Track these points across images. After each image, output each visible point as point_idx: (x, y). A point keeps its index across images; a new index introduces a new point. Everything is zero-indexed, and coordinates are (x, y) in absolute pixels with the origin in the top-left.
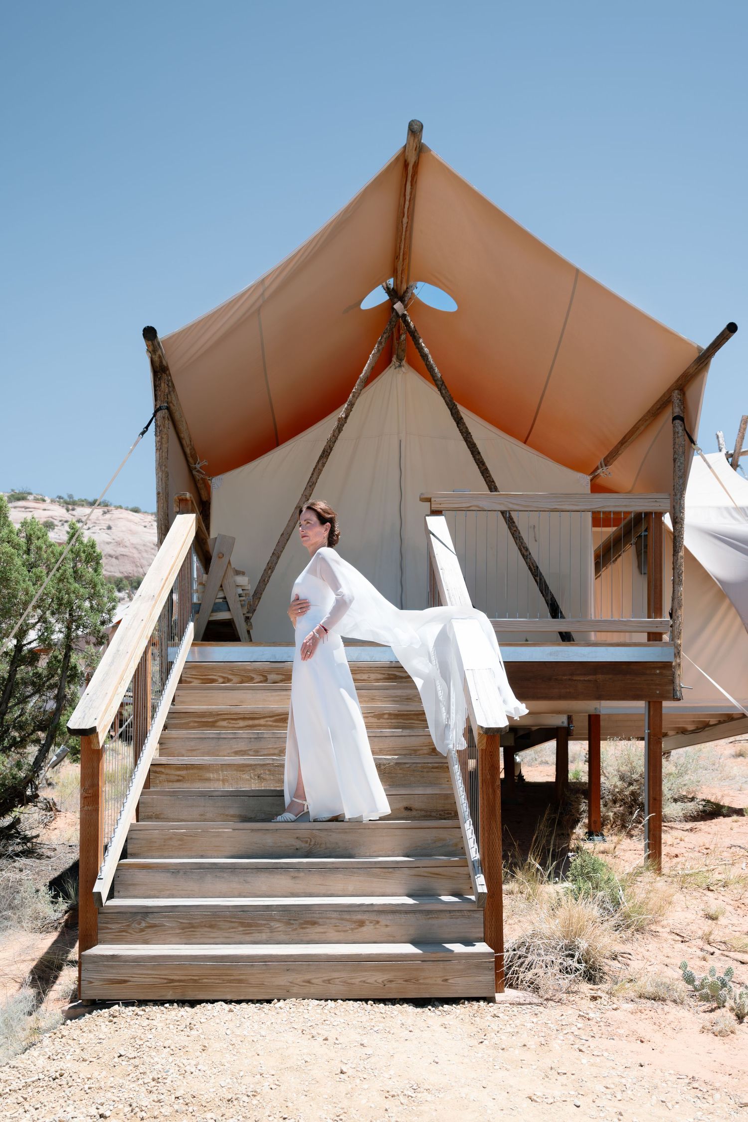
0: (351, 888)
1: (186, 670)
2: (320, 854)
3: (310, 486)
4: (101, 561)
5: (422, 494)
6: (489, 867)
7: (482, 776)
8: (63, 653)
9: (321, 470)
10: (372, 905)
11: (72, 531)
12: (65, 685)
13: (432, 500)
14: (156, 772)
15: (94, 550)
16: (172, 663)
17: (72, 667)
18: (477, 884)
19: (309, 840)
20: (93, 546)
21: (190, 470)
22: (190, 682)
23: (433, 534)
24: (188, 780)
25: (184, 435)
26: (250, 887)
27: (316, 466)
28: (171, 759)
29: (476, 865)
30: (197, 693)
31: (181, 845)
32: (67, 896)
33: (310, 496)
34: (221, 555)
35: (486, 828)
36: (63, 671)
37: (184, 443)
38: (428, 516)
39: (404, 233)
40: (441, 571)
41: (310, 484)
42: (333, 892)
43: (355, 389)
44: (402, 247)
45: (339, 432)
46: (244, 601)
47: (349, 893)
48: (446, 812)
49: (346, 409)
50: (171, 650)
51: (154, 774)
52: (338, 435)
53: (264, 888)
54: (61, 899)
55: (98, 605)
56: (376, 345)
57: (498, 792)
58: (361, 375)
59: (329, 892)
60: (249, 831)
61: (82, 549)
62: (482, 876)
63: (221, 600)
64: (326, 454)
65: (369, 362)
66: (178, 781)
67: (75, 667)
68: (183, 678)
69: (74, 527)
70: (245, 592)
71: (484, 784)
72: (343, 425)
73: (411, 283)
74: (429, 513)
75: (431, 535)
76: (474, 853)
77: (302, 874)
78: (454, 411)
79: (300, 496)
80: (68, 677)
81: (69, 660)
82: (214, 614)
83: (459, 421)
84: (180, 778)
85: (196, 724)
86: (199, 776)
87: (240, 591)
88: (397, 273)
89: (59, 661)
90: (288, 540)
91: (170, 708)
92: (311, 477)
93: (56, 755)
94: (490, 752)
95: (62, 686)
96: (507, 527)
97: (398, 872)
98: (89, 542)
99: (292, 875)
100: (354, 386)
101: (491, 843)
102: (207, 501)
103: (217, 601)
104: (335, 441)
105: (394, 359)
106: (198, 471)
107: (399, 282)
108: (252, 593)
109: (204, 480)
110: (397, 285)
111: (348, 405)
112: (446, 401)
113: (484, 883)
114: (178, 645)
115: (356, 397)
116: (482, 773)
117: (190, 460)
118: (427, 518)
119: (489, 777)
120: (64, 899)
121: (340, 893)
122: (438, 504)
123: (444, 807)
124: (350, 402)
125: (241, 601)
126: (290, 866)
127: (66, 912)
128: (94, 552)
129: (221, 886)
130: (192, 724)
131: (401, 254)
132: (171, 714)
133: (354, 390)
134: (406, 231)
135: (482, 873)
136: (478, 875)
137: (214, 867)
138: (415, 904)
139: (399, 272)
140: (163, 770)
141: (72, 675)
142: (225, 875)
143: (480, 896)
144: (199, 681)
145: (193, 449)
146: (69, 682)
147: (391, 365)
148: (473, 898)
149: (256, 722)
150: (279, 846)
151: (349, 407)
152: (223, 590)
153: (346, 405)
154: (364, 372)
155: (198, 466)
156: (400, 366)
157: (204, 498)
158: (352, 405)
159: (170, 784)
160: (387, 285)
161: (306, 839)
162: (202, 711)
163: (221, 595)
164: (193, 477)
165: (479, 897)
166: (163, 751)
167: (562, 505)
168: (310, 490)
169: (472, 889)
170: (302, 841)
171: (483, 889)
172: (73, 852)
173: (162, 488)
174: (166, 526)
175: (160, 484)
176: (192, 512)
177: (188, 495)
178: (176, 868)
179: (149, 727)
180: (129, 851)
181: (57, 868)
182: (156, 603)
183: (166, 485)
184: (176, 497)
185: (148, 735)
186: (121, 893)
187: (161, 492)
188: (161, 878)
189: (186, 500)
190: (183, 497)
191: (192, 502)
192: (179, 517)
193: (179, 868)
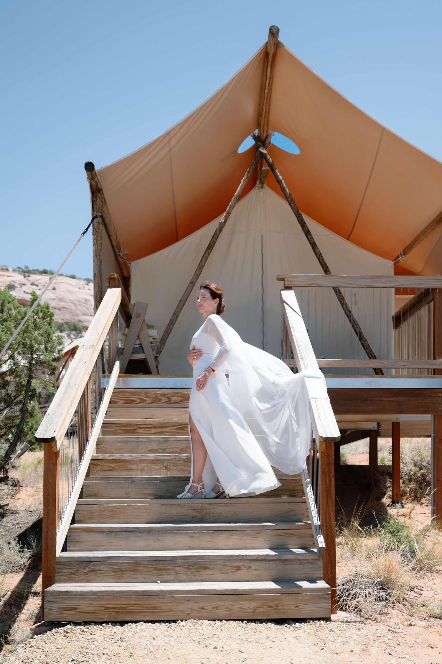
0: (231, 544)
1: (114, 394)
2: (209, 521)
3: (200, 268)
4: (53, 318)
5: (278, 275)
6: (326, 530)
7: (322, 469)
8: (26, 381)
9: (207, 258)
10: (246, 555)
11: (33, 297)
12: (27, 402)
13: (285, 279)
14: (94, 464)
15: (48, 310)
16: (105, 389)
17: (33, 390)
18: (319, 542)
19: (201, 511)
20: (48, 308)
21: (116, 256)
22: (117, 402)
23: (286, 303)
24: (117, 470)
25: (112, 233)
26: (161, 543)
27: (204, 255)
28: (105, 456)
29: (318, 529)
30: (122, 410)
31: (112, 515)
32: (30, 547)
33: (200, 275)
34: (138, 316)
35: (324, 503)
36: (26, 393)
37: (112, 238)
38: (282, 290)
39: (265, 100)
40: (292, 329)
41: (200, 267)
42: (219, 547)
43: (231, 203)
44: (264, 109)
45: (220, 232)
46: (154, 346)
47: (230, 547)
48: (296, 491)
49: (225, 216)
50: (103, 380)
51: (93, 466)
52: (220, 234)
53: (171, 544)
54: (26, 550)
55: (51, 348)
56: (246, 174)
57: (333, 479)
58: (236, 194)
59: (216, 547)
60: (160, 505)
61: (40, 310)
62: (322, 536)
63: (138, 346)
64: (210, 247)
65: (241, 185)
66: (110, 470)
67: (35, 390)
68: (112, 399)
69: (35, 294)
70: (155, 340)
71: (323, 474)
72: (223, 228)
73: (270, 132)
74: (283, 289)
75: (285, 304)
76: (316, 521)
77: (197, 535)
78: (299, 219)
80: (30, 396)
81: (30, 385)
82: (133, 355)
83: (303, 225)
84: (111, 468)
85: (121, 431)
86: (124, 467)
87: (151, 340)
88: (260, 125)
89: (23, 386)
90: (184, 304)
91: (104, 421)
92: (200, 262)
93: (21, 449)
94: (327, 453)
95: (26, 403)
96: (337, 298)
97: (264, 533)
98: (45, 304)
99: (190, 535)
100: (230, 201)
101: (328, 514)
102: (127, 277)
103: (136, 346)
104: (217, 238)
105: (258, 183)
106: (121, 257)
107: (262, 132)
108: (159, 340)
109: (125, 263)
110: (260, 134)
111: (226, 214)
112: (294, 212)
113: (323, 540)
114: (108, 377)
115: (232, 208)
116: (322, 467)
117: (116, 250)
118: (282, 291)
119: (326, 470)
120: (28, 548)
121: (224, 547)
122: (289, 282)
123: (294, 488)
124: (228, 211)
125: (152, 346)
126: (188, 529)
127: (30, 558)
128: (48, 312)
129: (141, 543)
130: (119, 431)
131: (264, 113)
132: (105, 425)
133: (230, 204)
134: (267, 98)
135: (322, 534)
136: (319, 536)
137: (136, 530)
138: (276, 555)
139: (262, 125)
140: (99, 463)
141: (33, 395)
142: (144, 535)
143: (320, 549)
144: (123, 402)
145: (118, 242)
146: (30, 400)
147: (256, 186)
148: (315, 550)
149: (164, 430)
150: (181, 516)
151: (227, 215)
152: (139, 339)
153: (225, 214)
154: (237, 191)
155: (121, 254)
156: (262, 187)
158: (229, 214)
159: (104, 472)
160: (253, 133)
161: (200, 511)
162: (126, 422)
163: (138, 342)
164: (118, 261)
165: (320, 550)
166: (99, 449)
167: (375, 283)
168: (200, 271)
169: (315, 544)
170: (197, 512)
171: (322, 545)
172: (32, 516)
173: (98, 270)
174: (100, 296)
175: (96, 267)
176: (118, 287)
177: (116, 275)
178: (109, 530)
179: (90, 434)
180: (76, 519)
181: (22, 527)
182: (94, 350)
183: (101, 268)
184: (107, 277)
185: (89, 439)
186: (71, 548)
187: (97, 273)
188: (99, 537)
189: (114, 278)
190: (112, 276)
191: (118, 280)
192: (109, 290)
193: (112, 530)
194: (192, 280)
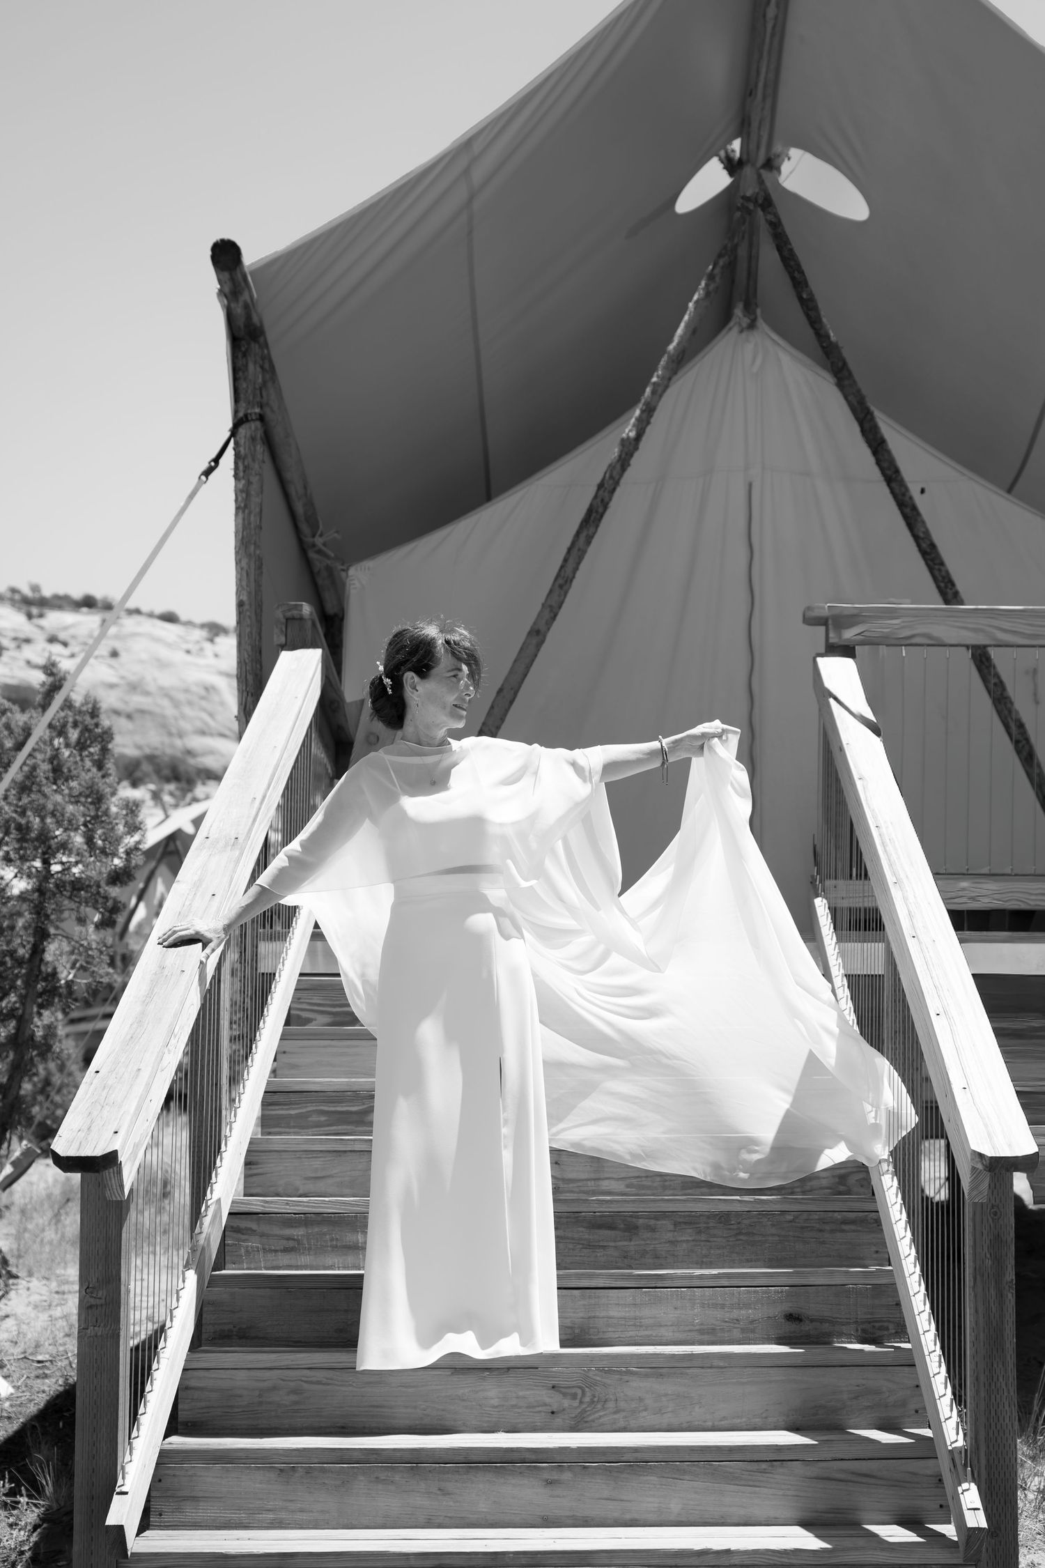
0: (675, 1507)
1: (299, 995)
2: (603, 1424)
3: (561, 587)
4: (110, 746)
5: (809, 608)
6: (989, 1466)
7: (975, 1261)
8: (28, 947)
9: (582, 553)
10: (728, 1552)
11: (51, 679)
12: (32, 1013)
13: (830, 621)
14: (237, 1230)
15: (95, 720)
16: (272, 976)
17: (48, 975)
18: (964, 1508)
19: (579, 1392)
20: (94, 713)
21: (303, 548)
22: (308, 1021)
23: (836, 699)
24: (310, 1249)
25: (291, 475)
26: (451, 1504)
27: (573, 543)
28: (271, 1202)
29: (960, 1461)
30: (325, 1047)
31: (296, 1403)
32: (36, 1490)
33: (560, 607)
34: (372, 739)
35: (982, 1378)
36: (27, 984)
37: (292, 490)
38: (822, 655)
39: (768, 40)
40: (859, 784)
41: (560, 581)
42: (636, 1516)
43: (658, 377)
44: (763, 70)
45: (623, 469)
47: (672, 1518)
48: (877, 1325)
49: (637, 419)
50: (264, 947)
51: (235, 1235)
52: (621, 475)
53: (483, 1507)
54: (24, 1500)
55: (103, 841)
56: (703, 283)
57: (1010, 1295)
58: (671, 347)
59: (628, 1516)
60: (448, 1372)
61: (71, 720)
62: (974, 1487)
64: (593, 517)
65: (686, 317)
66: (286, 1250)
67: (54, 974)
68: (292, 1012)
69: (55, 670)
71: (978, 1277)
72: (632, 455)
73: (777, 148)
74: (823, 650)
75: (832, 701)
76: (954, 1435)
77: (567, 1476)
78: (867, 426)
79: (539, 608)
80: (40, 995)
81: (42, 960)
83: (878, 446)
84: (291, 1244)
85: (323, 1119)
86: (332, 1240)
88: (749, 125)
89: (19, 962)
90: (511, 702)
91: (269, 1083)
92: (562, 567)
93: (13, 1164)
94: (992, 1206)
95: (27, 1017)
97: (781, 1470)
98: (86, 703)
99: (546, 1476)
100: (656, 369)
101: (993, 1413)
102: (336, 615)
104: (614, 490)
105: (738, 312)
106: (319, 552)
107: (753, 146)
109: (329, 569)
110: (748, 154)
111: (642, 412)
112: (850, 404)
113: (978, 1504)
114: (282, 937)
115: (659, 391)
116: (975, 1254)
117: (305, 528)
118: (819, 660)
119: (989, 1263)
120: (30, 1496)
121: (652, 1517)
122: (843, 630)
123: (872, 1314)
124: (647, 404)
126: (540, 1457)
127: (35, 1528)
128: (97, 725)
129: (389, 1502)
130: (314, 1118)
131: (761, 85)
132: (272, 1097)
133: (654, 379)
134: (773, 35)
135: (974, 1480)
136: (965, 1486)
137: (373, 1457)
138: (824, 1550)
139: (755, 124)
140: (254, 1226)
141: (49, 991)
142: (397, 1478)
143: (971, 1535)
144: (327, 1019)
145: (310, 504)
146: (41, 1006)
147: (731, 324)
148: (949, 1530)
150: (513, 1407)
151: (645, 416)
153: (638, 412)
154: (676, 340)
155: (319, 541)
156: (752, 326)
157: (331, 609)
158: (649, 411)
159: (270, 1256)
160: (726, 152)
161: (573, 1391)
162: (335, 1088)
164: (308, 563)
165: (969, 1537)
166: (254, 1179)
168: (559, 596)
169: (950, 1510)
170: (565, 1395)
171: (977, 1519)
172: (46, 1376)
173: (249, 593)
174: (256, 675)
175: (244, 583)
176: (313, 645)
177: (307, 609)
178: (286, 1459)
179: (225, 1131)
180: (182, 1416)
181: (13, 1415)
182: (241, 854)
183: (258, 585)
184: (279, 614)
185: (223, 1148)
186: (165, 1518)
187: (247, 602)
188: (253, 1483)
189: (301, 619)
190: (295, 613)
191: (314, 624)
192: (285, 656)
193: (295, 1459)
194: (535, 623)
